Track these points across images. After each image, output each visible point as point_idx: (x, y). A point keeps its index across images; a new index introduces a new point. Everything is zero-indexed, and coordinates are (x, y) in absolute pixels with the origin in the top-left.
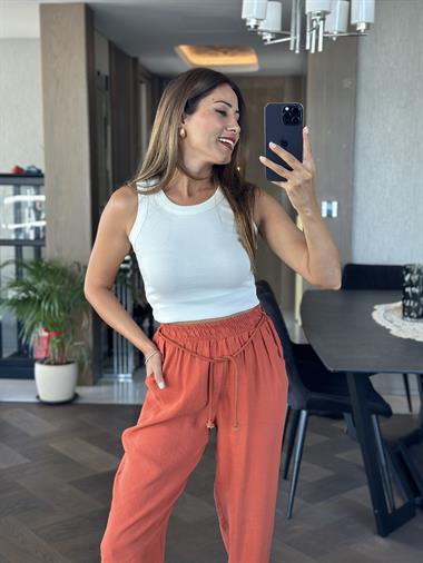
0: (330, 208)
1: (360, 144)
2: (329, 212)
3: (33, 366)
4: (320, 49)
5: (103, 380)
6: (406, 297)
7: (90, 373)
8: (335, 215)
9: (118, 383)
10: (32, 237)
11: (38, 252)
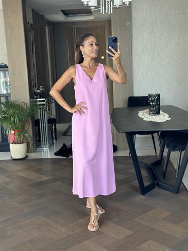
1: (134, 48)
4: (112, 12)
5: (37, 150)
9: (43, 151)
10: (5, 93)
11: (7, 99)
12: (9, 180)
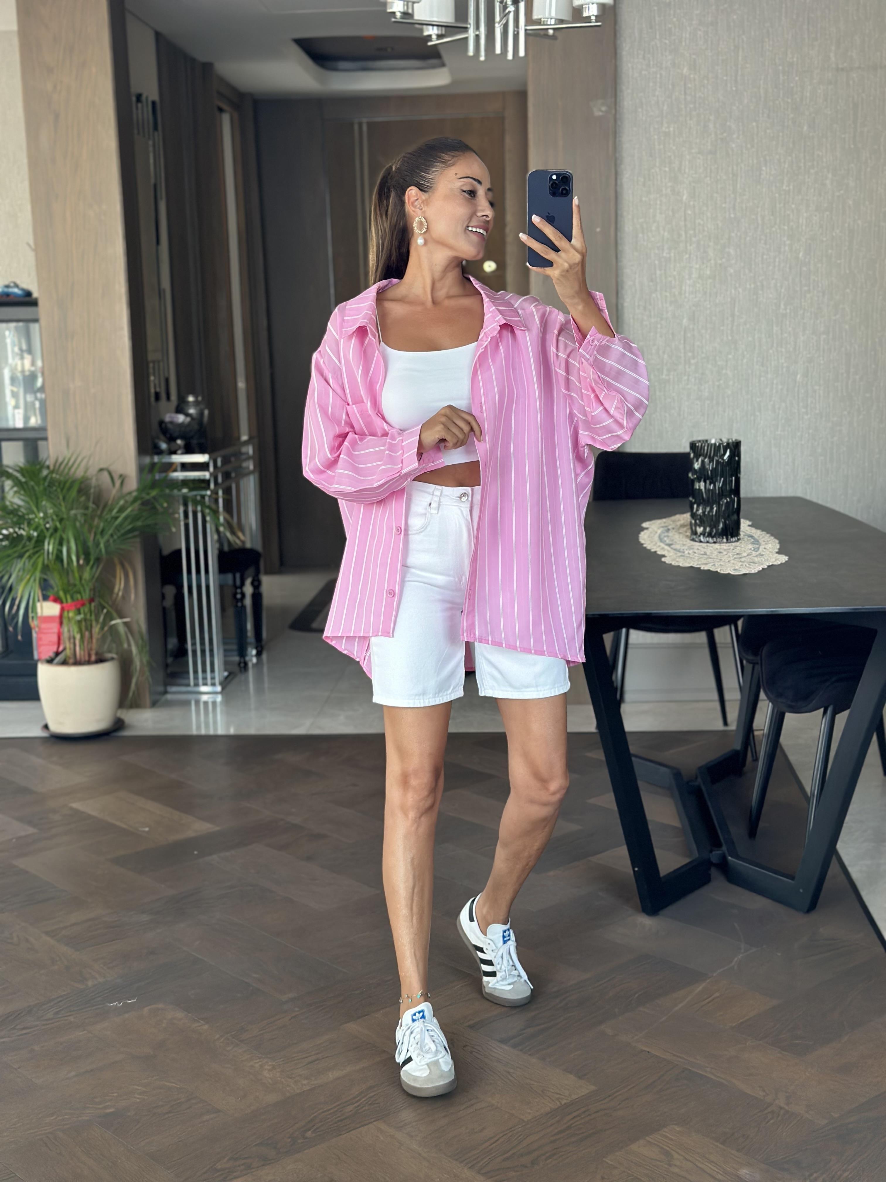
3: (34, 671)
4: (522, 54)
5: (170, 697)
9: (197, 702)
10: (18, 422)
12: (31, 830)
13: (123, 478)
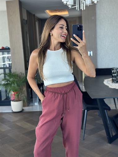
0: (91, 53)
2: (90, 54)
3: (10, 102)
4: (85, 9)
5: (30, 105)
6: (113, 77)
7: (27, 103)
8: (92, 55)
9: (35, 105)
10: (8, 66)
11: (10, 71)
12: (10, 128)
13: (23, 74)
